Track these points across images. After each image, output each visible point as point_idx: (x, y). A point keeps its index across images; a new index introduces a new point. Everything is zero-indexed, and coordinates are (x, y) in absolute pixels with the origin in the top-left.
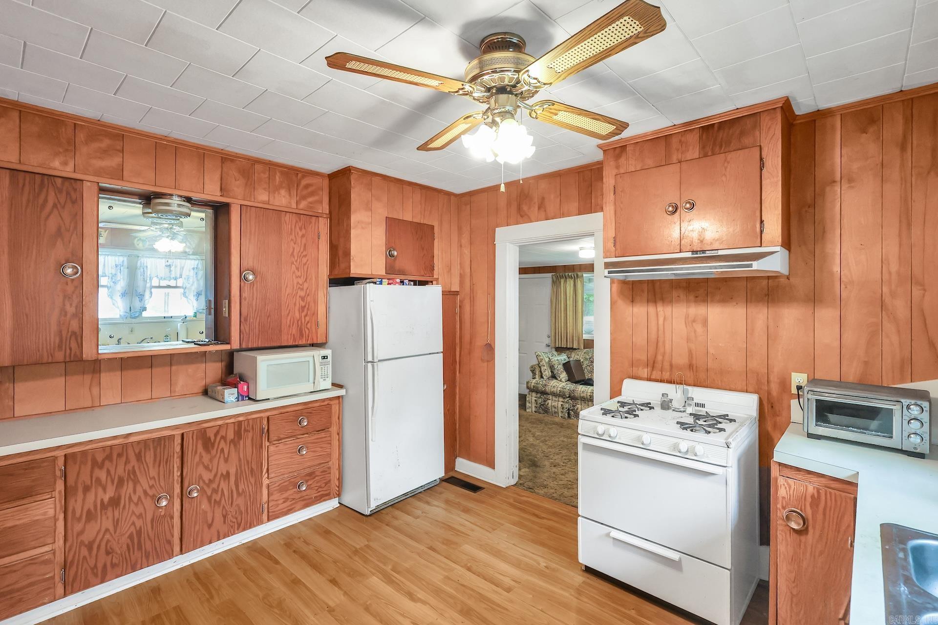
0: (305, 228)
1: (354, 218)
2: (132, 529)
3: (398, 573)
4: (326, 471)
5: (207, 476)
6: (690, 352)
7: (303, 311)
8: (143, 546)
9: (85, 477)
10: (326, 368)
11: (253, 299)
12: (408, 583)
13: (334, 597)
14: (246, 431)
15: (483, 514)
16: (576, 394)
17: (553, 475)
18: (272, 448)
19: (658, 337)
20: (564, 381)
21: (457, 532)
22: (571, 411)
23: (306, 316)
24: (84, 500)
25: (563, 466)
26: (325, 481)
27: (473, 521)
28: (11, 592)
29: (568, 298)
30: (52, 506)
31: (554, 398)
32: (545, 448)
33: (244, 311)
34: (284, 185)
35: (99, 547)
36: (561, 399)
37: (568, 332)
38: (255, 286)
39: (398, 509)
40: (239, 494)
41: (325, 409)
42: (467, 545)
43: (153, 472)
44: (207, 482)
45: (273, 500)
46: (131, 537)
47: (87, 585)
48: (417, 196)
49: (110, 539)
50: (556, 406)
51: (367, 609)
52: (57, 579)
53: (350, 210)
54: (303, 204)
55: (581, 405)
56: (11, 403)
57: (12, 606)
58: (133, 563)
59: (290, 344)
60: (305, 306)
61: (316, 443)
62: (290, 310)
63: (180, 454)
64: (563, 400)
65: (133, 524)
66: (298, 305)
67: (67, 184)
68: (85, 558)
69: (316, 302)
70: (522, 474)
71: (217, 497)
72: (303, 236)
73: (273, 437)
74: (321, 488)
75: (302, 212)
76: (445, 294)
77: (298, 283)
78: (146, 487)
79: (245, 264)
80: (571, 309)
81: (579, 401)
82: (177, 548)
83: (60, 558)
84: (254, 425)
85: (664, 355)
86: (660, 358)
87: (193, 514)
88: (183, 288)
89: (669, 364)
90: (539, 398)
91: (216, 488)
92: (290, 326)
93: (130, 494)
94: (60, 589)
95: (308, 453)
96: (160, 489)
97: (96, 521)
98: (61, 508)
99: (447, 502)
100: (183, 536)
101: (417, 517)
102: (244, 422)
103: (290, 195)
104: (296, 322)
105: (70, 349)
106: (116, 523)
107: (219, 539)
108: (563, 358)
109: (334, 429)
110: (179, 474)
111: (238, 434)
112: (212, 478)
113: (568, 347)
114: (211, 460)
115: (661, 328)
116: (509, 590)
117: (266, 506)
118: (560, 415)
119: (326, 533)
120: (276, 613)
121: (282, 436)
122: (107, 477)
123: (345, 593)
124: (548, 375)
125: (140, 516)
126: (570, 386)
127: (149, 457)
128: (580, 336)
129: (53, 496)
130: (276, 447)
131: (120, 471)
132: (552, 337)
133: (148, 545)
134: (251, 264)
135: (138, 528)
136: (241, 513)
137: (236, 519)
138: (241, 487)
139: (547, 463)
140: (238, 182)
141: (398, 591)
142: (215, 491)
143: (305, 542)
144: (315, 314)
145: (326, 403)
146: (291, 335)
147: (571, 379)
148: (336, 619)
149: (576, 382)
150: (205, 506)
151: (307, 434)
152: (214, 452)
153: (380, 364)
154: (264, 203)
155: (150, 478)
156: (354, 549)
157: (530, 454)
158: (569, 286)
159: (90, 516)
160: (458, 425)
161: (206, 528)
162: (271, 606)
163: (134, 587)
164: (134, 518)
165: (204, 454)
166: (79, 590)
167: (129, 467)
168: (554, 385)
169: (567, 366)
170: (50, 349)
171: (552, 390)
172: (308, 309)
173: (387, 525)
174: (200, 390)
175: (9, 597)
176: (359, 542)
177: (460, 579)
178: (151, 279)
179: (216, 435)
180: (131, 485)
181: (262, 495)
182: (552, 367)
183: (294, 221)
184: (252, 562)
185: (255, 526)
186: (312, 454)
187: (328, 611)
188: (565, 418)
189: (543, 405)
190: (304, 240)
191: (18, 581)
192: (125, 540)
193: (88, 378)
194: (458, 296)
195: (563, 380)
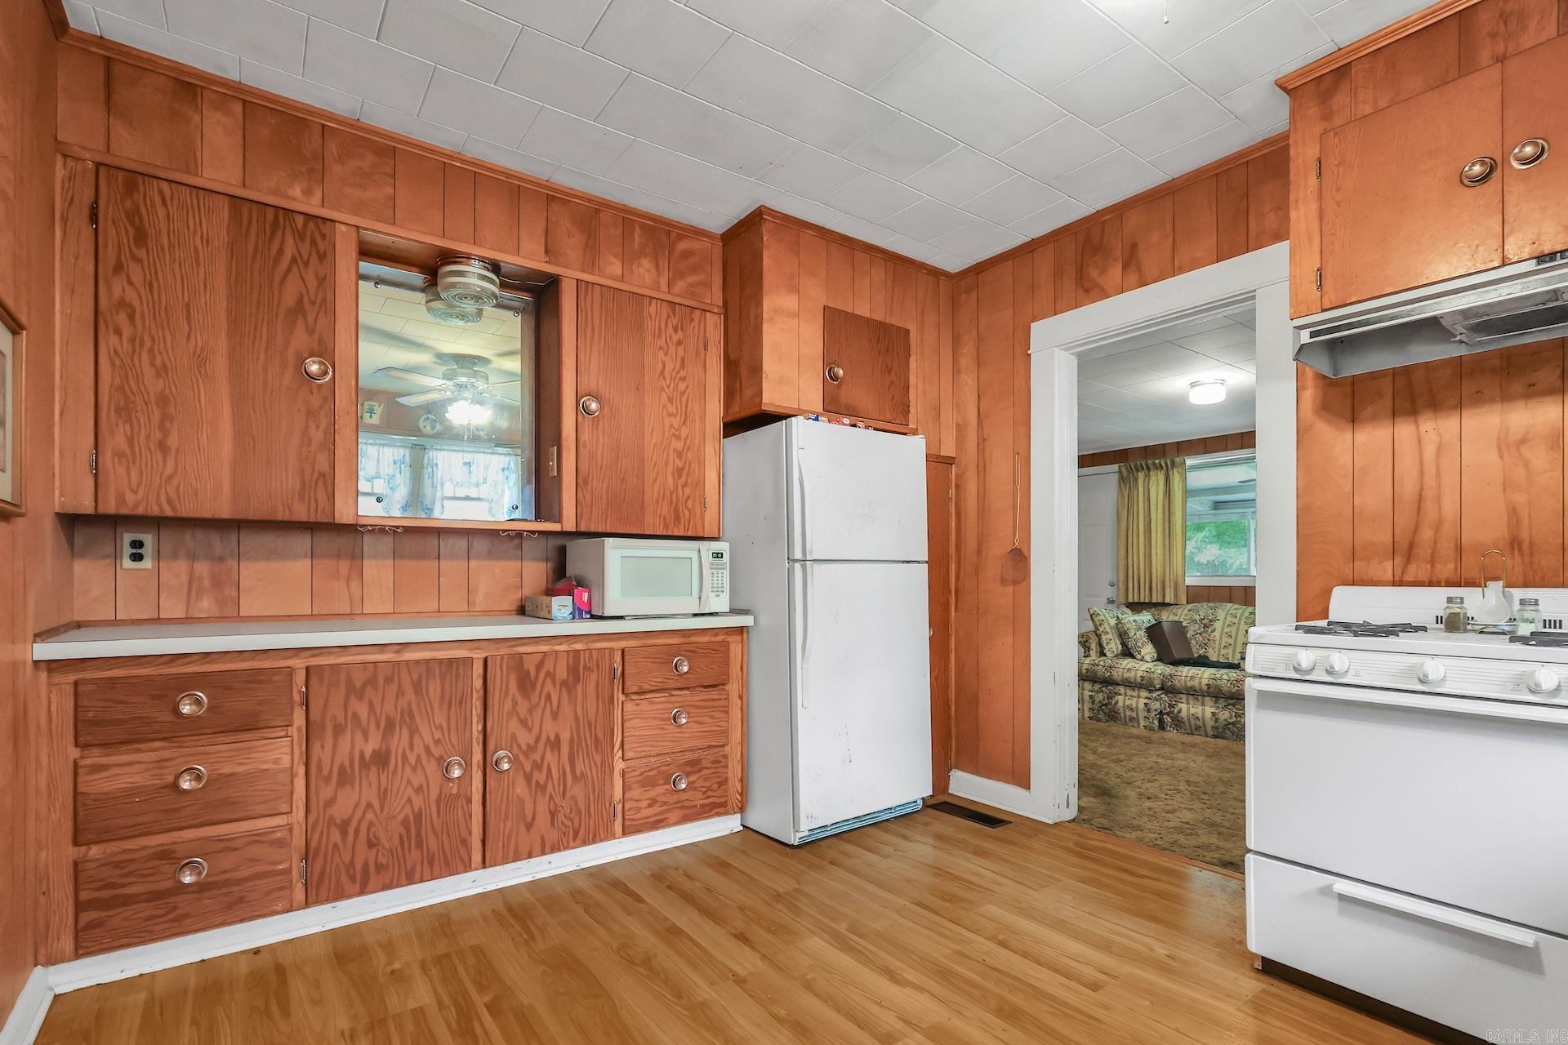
0: (682, 329)
1: (768, 303)
2: (407, 810)
3: (861, 936)
4: (720, 762)
5: (524, 738)
6: (1513, 512)
7: (680, 476)
8: (425, 844)
9: (336, 710)
10: (720, 575)
11: (597, 448)
12: (882, 954)
13: (744, 961)
14: (587, 669)
15: (1016, 861)
16: (1176, 683)
17: (1148, 812)
18: (629, 707)
19: (1422, 489)
20: (1149, 660)
21: (969, 885)
22: (1165, 716)
23: (685, 485)
24: (335, 747)
25: (1166, 799)
26: (718, 780)
27: (996, 870)
28: (228, 883)
29: (1153, 508)
30: (288, 750)
31: (1129, 692)
32: (1119, 770)
33: (583, 468)
34: (647, 251)
35: (357, 832)
36: (1144, 694)
37: (1154, 572)
38: (601, 424)
39: (849, 842)
40: (575, 778)
41: (717, 648)
42: (989, 906)
43: (440, 717)
44: (524, 747)
45: (631, 799)
46: (405, 823)
47: (339, 895)
48: (879, 274)
49: (375, 820)
50: (1134, 707)
51: (808, 986)
52: (295, 872)
53: (761, 289)
54: (680, 285)
55: (1188, 704)
56: (234, 594)
57: (230, 907)
58: (409, 868)
59: (659, 533)
60: (683, 469)
61: (705, 708)
62: (658, 474)
63: (482, 692)
64: (1149, 695)
65: (410, 800)
66: (671, 463)
67: (311, 225)
68: (336, 846)
69: (701, 463)
70: (1083, 804)
71: (540, 777)
72: (679, 343)
73: (631, 686)
74: (712, 790)
75: (677, 300)
76: (931, 459)
77: (671, 426)
78: (429, 741)
79: (583, 387)
80: (1160, 528)
81: (1184, 696)
82: (477, 857)
83: (298, 840)
84: (600, 662)
85: (1438, 525)
86: (1426, 534)
87: (501, 800)
88: (488, 501)
89: (1452, 545)
90: (1098, 692)
91: (539, 762)
92: (657, 501)
93: (404, 749)
94: (299, 894)
95: (689, 725)
96: (451, 748)
97: (353, 786)
98: (301, 758)
99: (939, 837)
100: (487, 835)
101: (887, 856)
102: (584, 653)
103: (658, 269)
104: (668, 493)
105: (316, 501)
106: (383, 796)
107: (543, 853)
108: (1146, 618)
109: (733, 688)
110: (480, 727)
111: (574, 670)
112: (532, 742)
113: (1154, 601)
114: (530, 711)
115: (1430, 469)
116: (1095, 987)
117: (619, 807)
118: (1142, 723)
119: (722, 866)
120: (641, 974)
121: (646, 687)
122: (369, 715)
123: (764, 957)
124: (1115, 649)
125: (418, 790)
126: (1162, 669)
127: (434, 688)
128: (1180, 580)
129: (289, 735)
130: (637, 705)
131: (389, 708)
132: (1121, 584)
133: (433, 844)
134: (593, 385)
135: (416, 810)
136: (579, 812)
137: (572, 821)
138: (579, 768)
139: (1132, 794)
140: (572, 240)
141: (862, 963)
142: (537, 766)
143: (686, 875)
144: (700, 484)
145: (720, 638)
146: (660, 516)
147: (1164, 656)
148: (750, 996)
149: (1176, 663)
150: (521, 789)
151: (688, 688)
152: (535, 698)
153: (816, 567)
154: (613, 278)
155: (436, 728)
156: (775, 894)
157: (1094, 778)
158: (1155, 484)
159: (344, 778)
160: (953, 709)
161: (522, 829)
162: (633, 963)
163: (411, 912)
164: (410, 792)
165: (519, 699)
166: (327, 901)
167: (403, 703)
168: (1129, 666)
169: (1155, 633)
170: (288, 498)
171: (1126, 675)
172: (688, 473)
173: (832, 863)
174: (514, 607)
175: (225, 890)
176: (784, 884)
177: (985, 958)
178: (442, 484)
179: (539, 667)
180: (405, 732)
181: (612, 788)
182: (1123, 635)
183: (664, 316)
184: (601, 898)
185: (601, 840)
186: (696, 727)
187: (734, 981)
188: (1152, 729)
189: (1106, 705)
190: (681, 351)
191: (240, 866)
192: (396, 827)
193: (344, 566)
194: (954, 466)
195: (1148, 658)
